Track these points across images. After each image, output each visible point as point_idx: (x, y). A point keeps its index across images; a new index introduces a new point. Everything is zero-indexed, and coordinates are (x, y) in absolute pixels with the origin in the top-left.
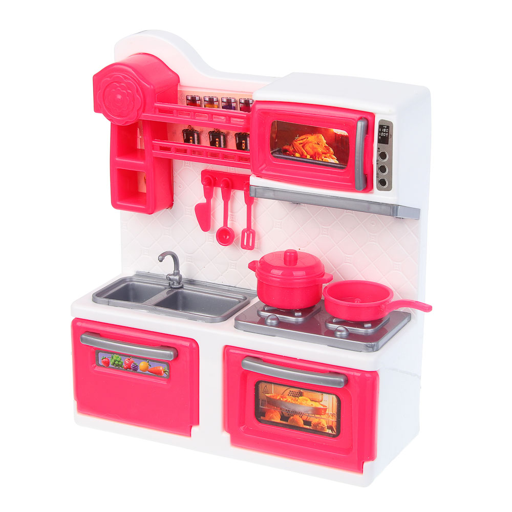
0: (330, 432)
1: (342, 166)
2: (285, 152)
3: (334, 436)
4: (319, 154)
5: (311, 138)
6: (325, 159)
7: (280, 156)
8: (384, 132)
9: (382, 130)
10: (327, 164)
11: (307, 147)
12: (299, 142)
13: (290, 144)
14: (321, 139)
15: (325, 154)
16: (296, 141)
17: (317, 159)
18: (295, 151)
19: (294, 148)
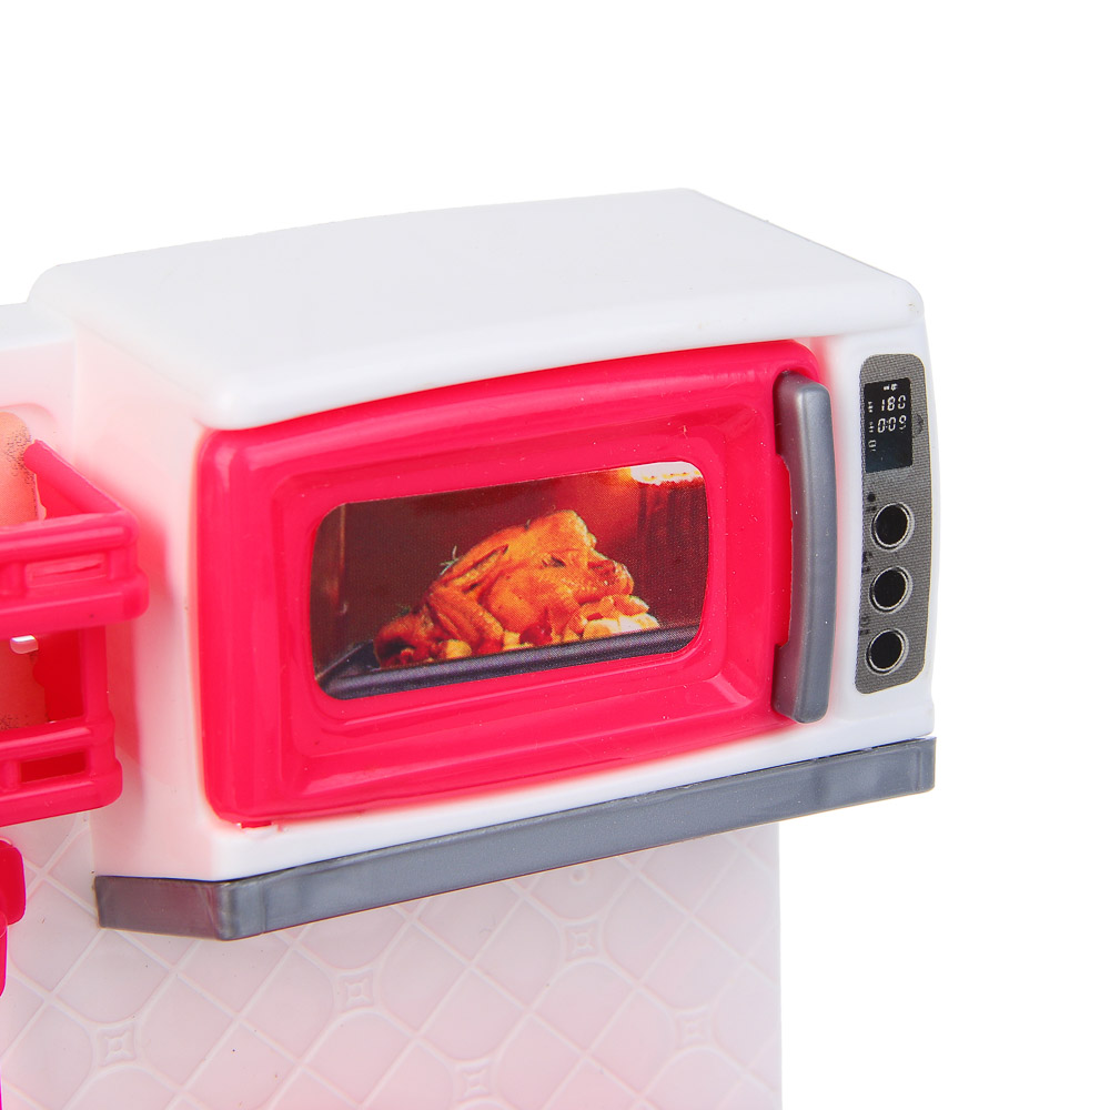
1: (674, 636)
2: (392, 652)
4: (560, 614)
5: (523, 544)
6: (591, 628)
7: (367, 680)
8: (887, 415)
9: (877, 406)
10: (604, 646)
12: (460, 581)
13: (419, 598)
14: (572, 535)
15: (594, 599)
16: (446, 583)
17: (556, 639)
18: (443, 635)
19: (436, 620)
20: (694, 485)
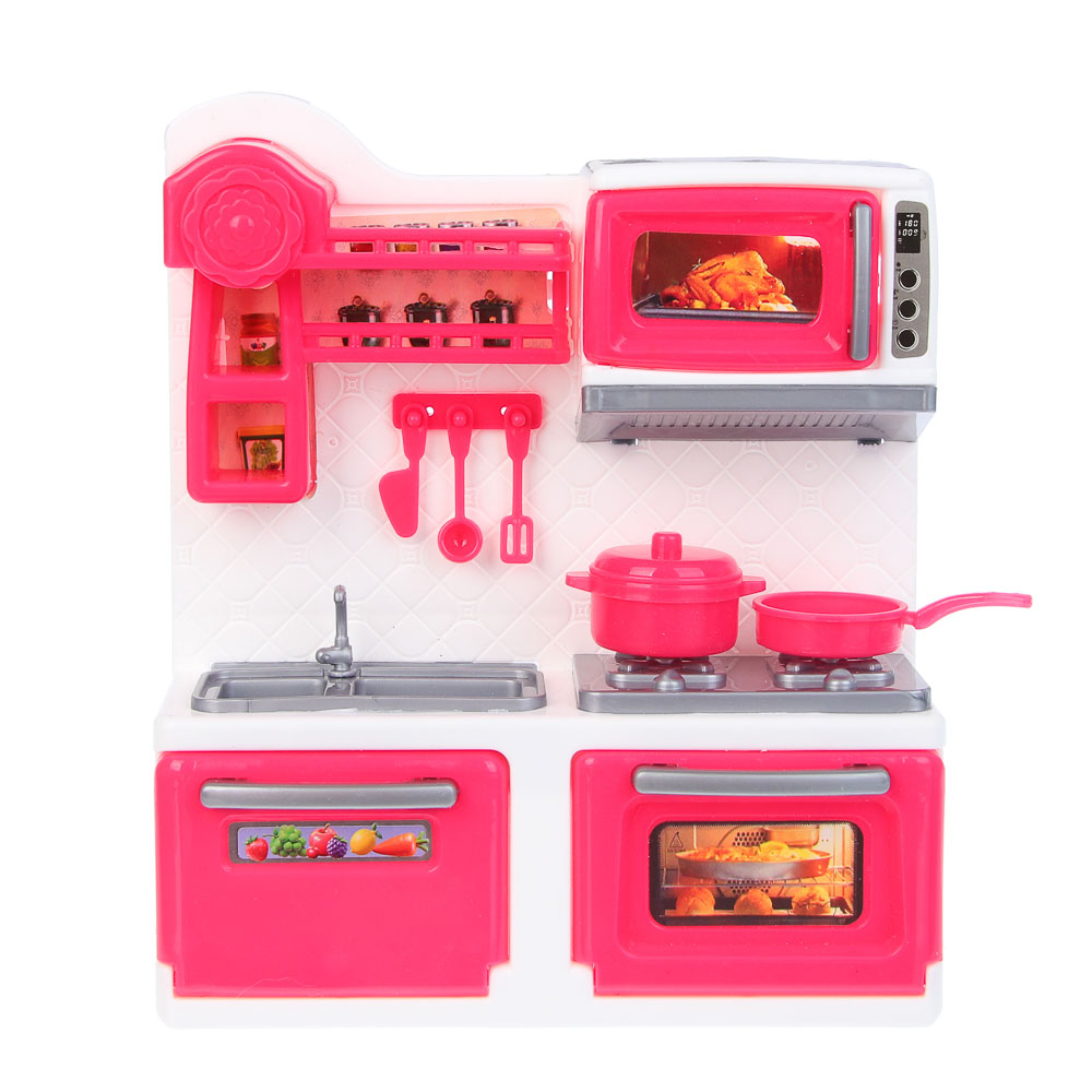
0: (838, 912)
1: (804, 317)
2: (668, 300)
3: (848, 921)
4: (751, 298)
5: (732, 263)
6: (764, 306)
7: (656, 311)
8: (908, 228)
9: (903, 223)
10: (769, 315)
11: (723, 285)
12: (702, 275)
13: (682, 280)
14: (756, 262)
15: (766, 293)
16: (695, 274)
17: (746, 308)
18: (692, 297)
19: (690, 290)
20: (816, 248)
